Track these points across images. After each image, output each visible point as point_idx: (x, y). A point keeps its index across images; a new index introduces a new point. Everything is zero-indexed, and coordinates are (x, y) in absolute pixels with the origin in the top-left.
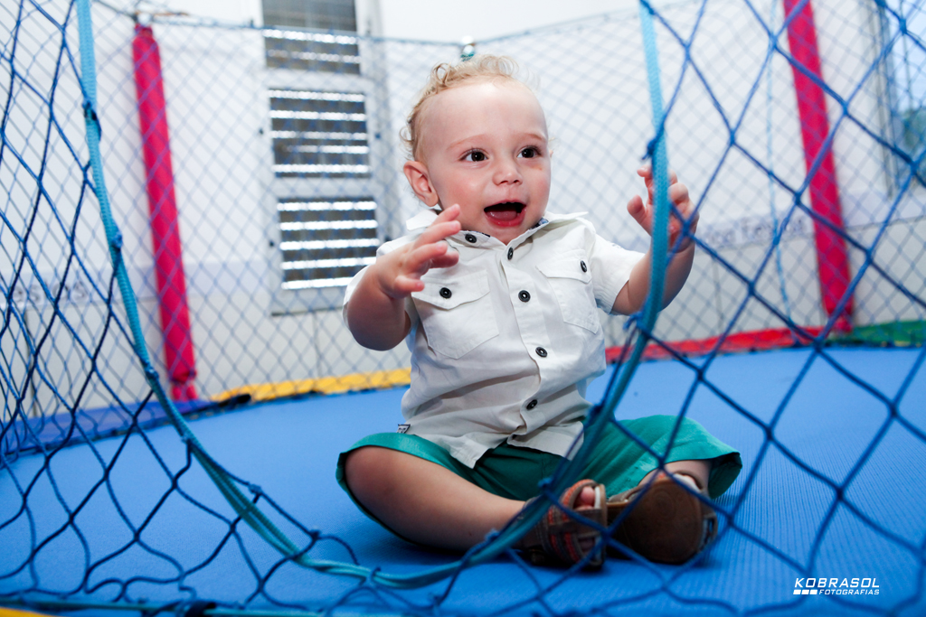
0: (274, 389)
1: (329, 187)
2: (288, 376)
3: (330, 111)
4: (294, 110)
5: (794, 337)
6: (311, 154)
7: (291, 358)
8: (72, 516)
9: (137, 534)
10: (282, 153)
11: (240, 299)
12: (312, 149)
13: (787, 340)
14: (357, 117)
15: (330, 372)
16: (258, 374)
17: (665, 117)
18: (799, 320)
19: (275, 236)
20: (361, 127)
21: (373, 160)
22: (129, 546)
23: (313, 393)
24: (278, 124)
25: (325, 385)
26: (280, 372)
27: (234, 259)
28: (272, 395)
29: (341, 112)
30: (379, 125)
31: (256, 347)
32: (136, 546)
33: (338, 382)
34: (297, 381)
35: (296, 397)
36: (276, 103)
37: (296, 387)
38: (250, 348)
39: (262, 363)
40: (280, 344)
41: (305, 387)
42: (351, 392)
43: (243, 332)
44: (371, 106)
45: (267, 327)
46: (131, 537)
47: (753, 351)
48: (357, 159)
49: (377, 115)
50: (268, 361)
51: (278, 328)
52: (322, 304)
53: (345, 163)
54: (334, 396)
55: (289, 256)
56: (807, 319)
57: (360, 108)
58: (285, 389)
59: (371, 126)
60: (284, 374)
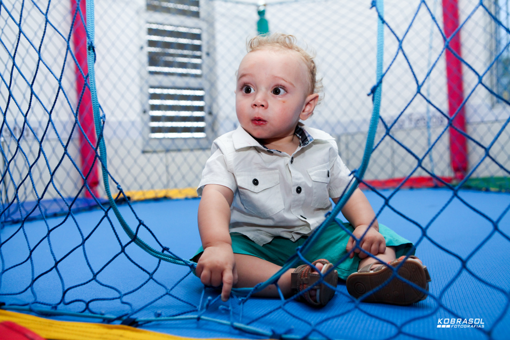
0: (144, 194)
1: (180, 81)
2: (152, 187)
3: (181, 38)
4: (161, 36)
5: (435, 181)
6: (170, 62)
7: (154, 178)
8: (57, 263)
9: (95, 275)
10: (153, 60)
11: (128, 143)
12: (170, 59)
13: (430, 183)
14: (197, 42)
15: (176, 186)
16: (136, 186)
17: (383, 76)
18: (438, 173)
19: (147, 107)
20: (198, 48)
21: (204, 67)
22: (90, 281)
23: (166, 198)
24: (151, 43)
25: (173, 193)
26: (148, 185)
27: (126, 119)
28: (143, 198)
29: (188, 38)
30: (209, 48)
31: (136, 170)
32: (93, 282)
33: (180, 192)
34: (157, 190)
35: (156, 200)
36: (151, 32)
37: (156, 193)
38: (132, 171)
39: (138, 180)
40: (149, 169)
41: (161, 194)
42: (187, 199)
43: (129, 161)
44: (205, 36)
45: (143, 159)
46: (91, 277)
47: (411, 188)
48: (196, 66)
49: (208, 43)
50: (142, 179)
51: (149, 160)
52: (173, 147)
53: (188, 68)
54: (177, 200)
55: (155, 119)
56: (443, 172)
57: (198, 37)
58: (150, 195)
59: (204, 49)
60: (150, 186)
